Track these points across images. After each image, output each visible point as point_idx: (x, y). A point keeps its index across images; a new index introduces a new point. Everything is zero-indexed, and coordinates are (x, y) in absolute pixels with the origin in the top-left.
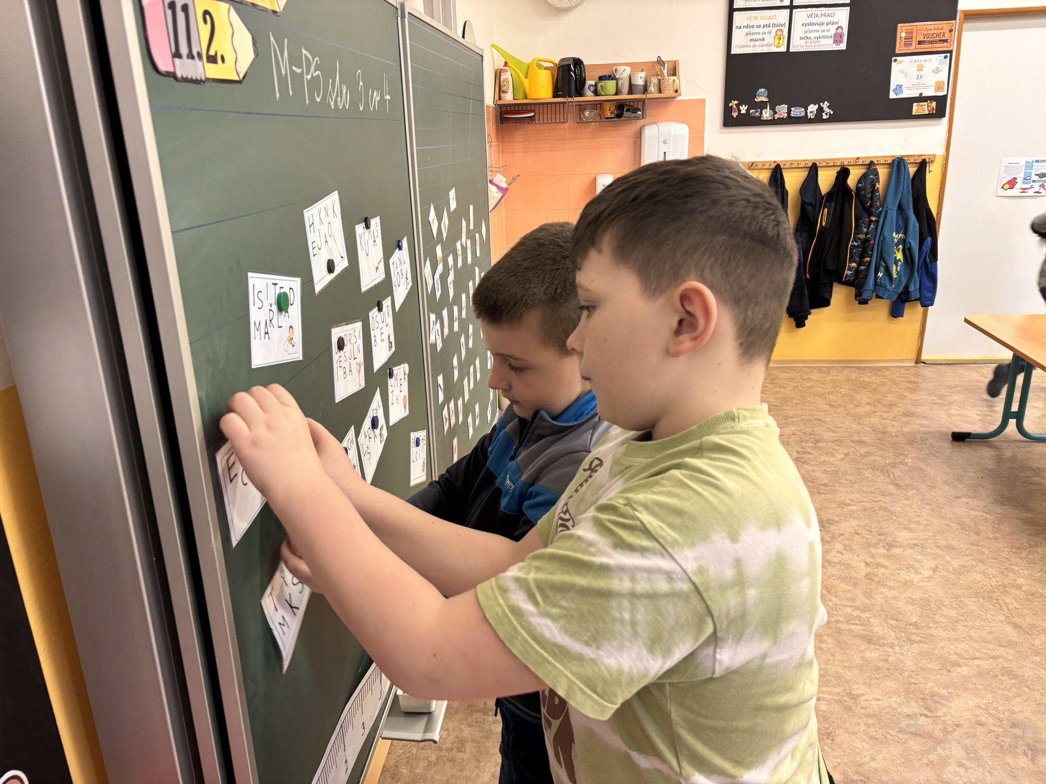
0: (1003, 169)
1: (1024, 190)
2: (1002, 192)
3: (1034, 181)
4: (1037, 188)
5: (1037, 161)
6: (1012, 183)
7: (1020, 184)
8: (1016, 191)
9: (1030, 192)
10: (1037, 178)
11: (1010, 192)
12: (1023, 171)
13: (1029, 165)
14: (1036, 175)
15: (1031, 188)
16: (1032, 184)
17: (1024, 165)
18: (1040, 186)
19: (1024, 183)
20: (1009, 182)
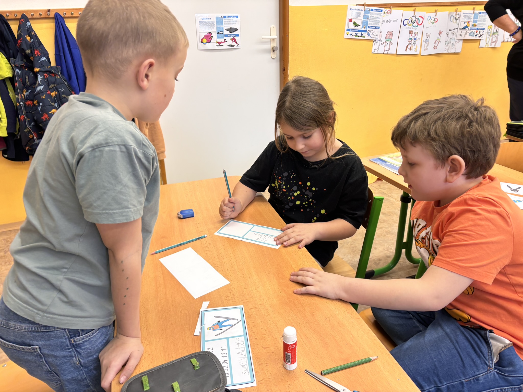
0: (198, 23)
1: (220, 44)
2: (201, 46)
3: (226, 36)
4: (230, 42)
5: (225, 17)
6: (209, 38)
7: (215, 39)
8: (213, 45)
9: (225, 46)
10: (228, 33)
11: (209, 46)
12: (216, 26)
13: (219, 20)
14: (226, 30)
15: (225, 42)
16: (225, 38)
17: (215, 20)
18: (232, 40)
19: (218, 37)
20: (206, 37)
